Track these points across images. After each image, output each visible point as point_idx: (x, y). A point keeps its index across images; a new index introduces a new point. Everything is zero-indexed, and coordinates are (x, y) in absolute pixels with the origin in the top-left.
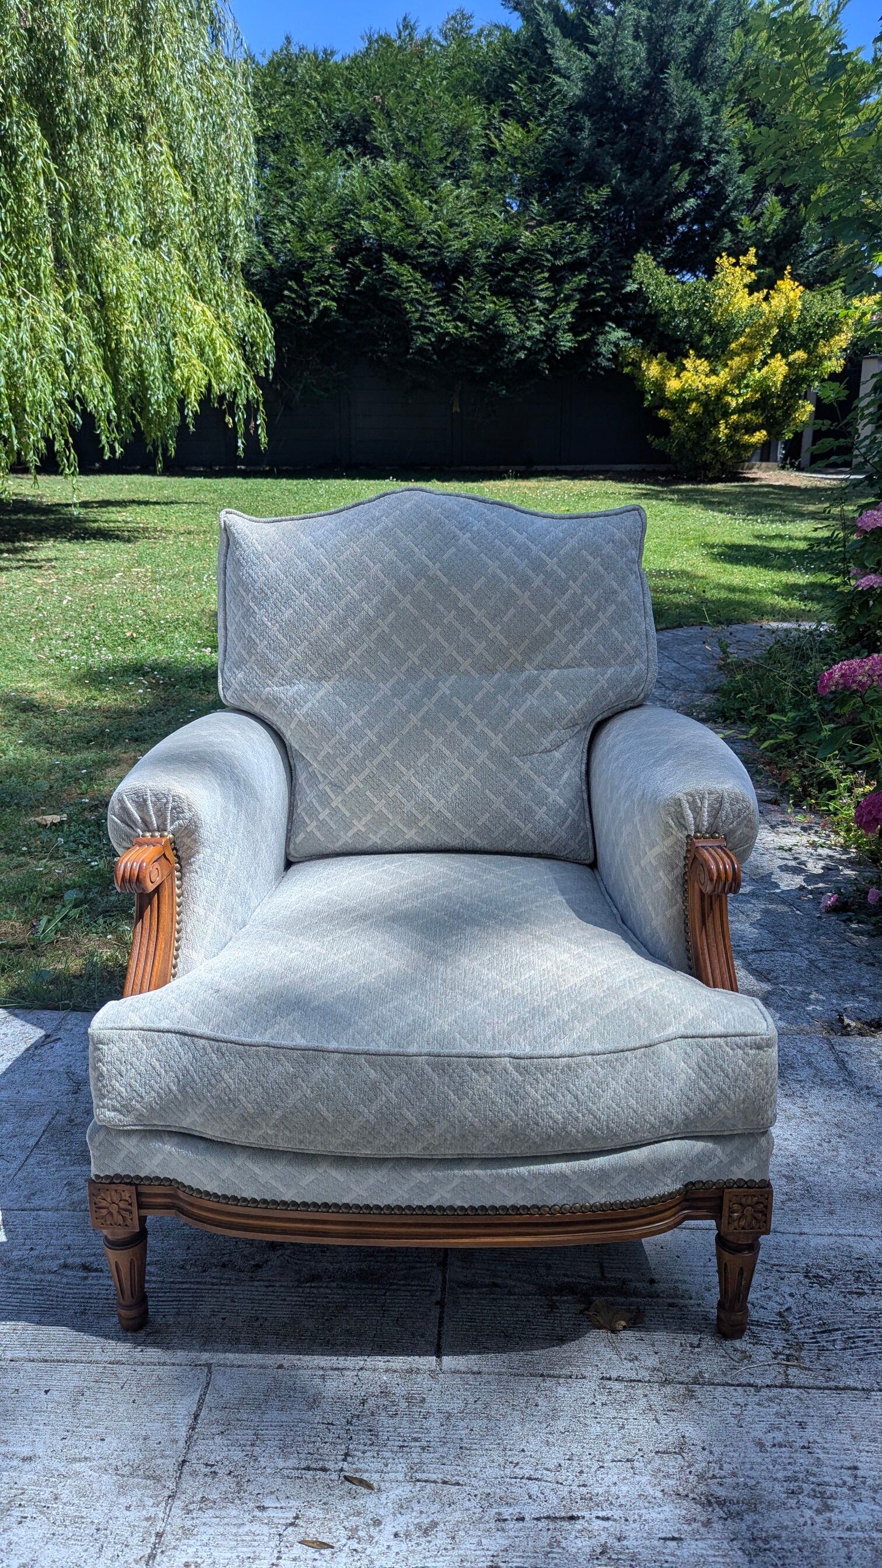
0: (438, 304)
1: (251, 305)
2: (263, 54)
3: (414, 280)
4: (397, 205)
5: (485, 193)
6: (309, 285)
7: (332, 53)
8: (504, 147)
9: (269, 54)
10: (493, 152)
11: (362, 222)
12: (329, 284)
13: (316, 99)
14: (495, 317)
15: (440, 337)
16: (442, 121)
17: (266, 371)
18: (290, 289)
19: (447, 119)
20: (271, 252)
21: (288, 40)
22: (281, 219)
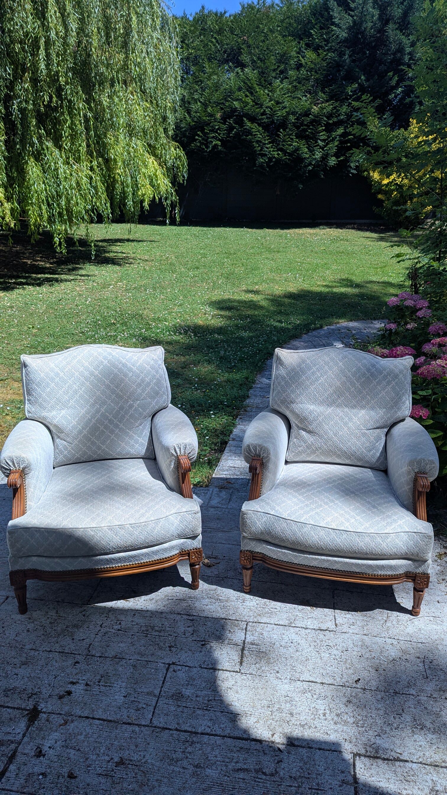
0: (270, 143)
1: (178, 149)
2: (191, 15)
3: (259, 131)
4: (251, 93)
5: (295, 86)
6: (208, 134)
7: (225, 13)
8: (306, 63)
9: (194, 14)
10: (301, 65)
11: (234, 102)
12: (217, 133)
13: (215, 38)
14: (297, 149)
15: (270, 159)
16: (276, 50)
17: (183, 181)
18: (198, 135)
19: (278, 49)
20: (190, 117)
21: (203, 7)
22: (196, 101)
